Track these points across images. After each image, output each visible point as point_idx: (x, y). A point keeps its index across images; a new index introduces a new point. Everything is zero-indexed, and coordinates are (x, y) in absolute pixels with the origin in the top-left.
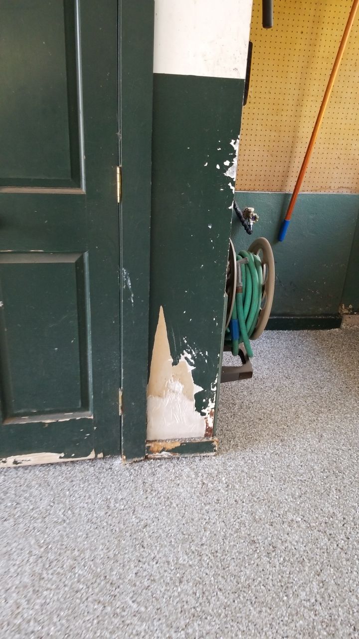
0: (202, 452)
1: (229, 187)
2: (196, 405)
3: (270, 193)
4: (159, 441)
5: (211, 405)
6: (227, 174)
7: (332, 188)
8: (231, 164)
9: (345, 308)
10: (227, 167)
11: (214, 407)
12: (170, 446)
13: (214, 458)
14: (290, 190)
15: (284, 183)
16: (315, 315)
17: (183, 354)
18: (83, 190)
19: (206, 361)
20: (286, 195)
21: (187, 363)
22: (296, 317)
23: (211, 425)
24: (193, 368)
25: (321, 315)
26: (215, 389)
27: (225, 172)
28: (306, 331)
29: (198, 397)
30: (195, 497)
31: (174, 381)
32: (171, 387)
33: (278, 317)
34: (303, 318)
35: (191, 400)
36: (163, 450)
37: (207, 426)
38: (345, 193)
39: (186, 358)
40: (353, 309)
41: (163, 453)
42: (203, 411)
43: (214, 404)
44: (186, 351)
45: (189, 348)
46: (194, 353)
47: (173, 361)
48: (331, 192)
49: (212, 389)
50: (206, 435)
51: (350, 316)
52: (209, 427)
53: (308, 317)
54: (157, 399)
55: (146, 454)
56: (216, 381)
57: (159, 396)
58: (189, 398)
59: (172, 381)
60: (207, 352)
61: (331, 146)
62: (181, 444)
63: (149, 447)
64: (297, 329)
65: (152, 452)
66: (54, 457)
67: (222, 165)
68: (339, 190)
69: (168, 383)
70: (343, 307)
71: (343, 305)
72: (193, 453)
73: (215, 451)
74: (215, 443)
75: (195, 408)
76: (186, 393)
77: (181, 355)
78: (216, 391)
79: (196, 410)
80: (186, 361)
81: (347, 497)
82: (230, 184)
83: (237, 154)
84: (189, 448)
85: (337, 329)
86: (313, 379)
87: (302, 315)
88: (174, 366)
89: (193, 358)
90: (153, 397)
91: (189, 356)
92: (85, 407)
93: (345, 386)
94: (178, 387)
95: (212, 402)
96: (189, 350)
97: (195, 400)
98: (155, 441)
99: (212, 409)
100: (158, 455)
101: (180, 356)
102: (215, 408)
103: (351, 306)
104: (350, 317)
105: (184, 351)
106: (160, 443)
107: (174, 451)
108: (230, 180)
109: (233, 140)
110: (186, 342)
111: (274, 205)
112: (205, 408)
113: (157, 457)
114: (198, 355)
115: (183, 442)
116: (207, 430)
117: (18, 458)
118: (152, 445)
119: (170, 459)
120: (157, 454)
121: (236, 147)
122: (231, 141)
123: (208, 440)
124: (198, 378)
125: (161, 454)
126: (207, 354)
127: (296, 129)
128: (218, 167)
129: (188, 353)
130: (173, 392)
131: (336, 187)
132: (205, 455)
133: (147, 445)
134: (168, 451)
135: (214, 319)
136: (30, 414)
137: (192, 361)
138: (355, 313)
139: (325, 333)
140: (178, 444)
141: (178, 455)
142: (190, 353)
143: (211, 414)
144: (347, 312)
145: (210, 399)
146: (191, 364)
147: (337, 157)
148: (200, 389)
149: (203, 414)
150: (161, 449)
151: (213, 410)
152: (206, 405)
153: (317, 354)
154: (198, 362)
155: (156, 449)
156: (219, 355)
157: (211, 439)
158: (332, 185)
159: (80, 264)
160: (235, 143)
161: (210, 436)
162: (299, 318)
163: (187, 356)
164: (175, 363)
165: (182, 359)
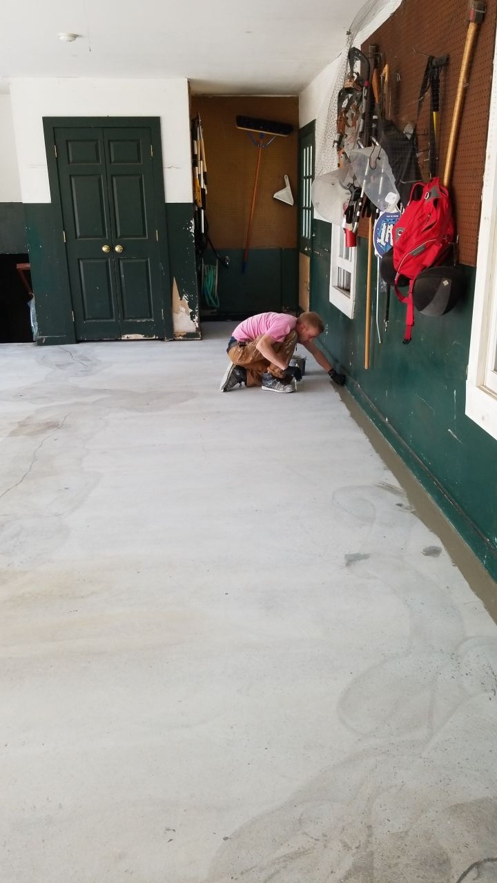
0: (195, 338)
2: (191, 317)
3: (236, 249)
7: (266, 245)
12: (182, 334)
14: (244, 245)
18: (147, 238)
19: (192, 299)
20: (243, 249)
23: (198, 326)
24: (188, 302)
29: (191, 314)
32: (181, 309)
36: (180, 336)
37: (196, 326)
38: (273, 248)
43: (197, 317)
48: (267, 248)
49: (196, 310)
50: (196, 331)
55: (174, 338)
56: (197, 307)
57: (177, 313)
58: (188, 314)
59: (181, 307)
62: (187, 333)
63: (175, 335)
65: (176, 337)
66: (141, 337)
68: (270, 246)
69: (179, 308)
71: (283, 306)
72: (191, 338)
73: (200, 338)
74: (200, 335)
76: (186, 312)
78: (197, 312)
79: (191, 320)
83: (193, 225)
84: (190, 336)
88: (181, 301)
89: (187, 297)
90: (175, 314)
92: (151, 317)
94: (183, 309)
96: (186, 294)
98: (177, 332)
99: (197, 319)
100: (178, 338)
105: (184, 295)
106: (179, 334)
107: (184, 336)
110: (184, 291)
111: (239, 255)
112: (194, 319)
114: (189, 296)
116: (196, 329)
117: (129, 336)
119: (183, 340)
123: (197, 333)
124: (191, 305)
126: (192, 296)
128: (188, 229)
130: (182, 311)
131: (268, 245)
133: (174, 333)
134: (182, 336)
135: (193, 282)
136: (131, 318)
137: (187, 299)
140: (185, 334)
141: (186, 339)
143: (197, 321)
145: (196, 315)
148: (191, 311)
149: (194, 321)
154: (189, 299)
155: (177, 335)
156: (196, 297)
159: (147, 262)
163: (185, 297)
164: (181, 299)
165: (184, 298)
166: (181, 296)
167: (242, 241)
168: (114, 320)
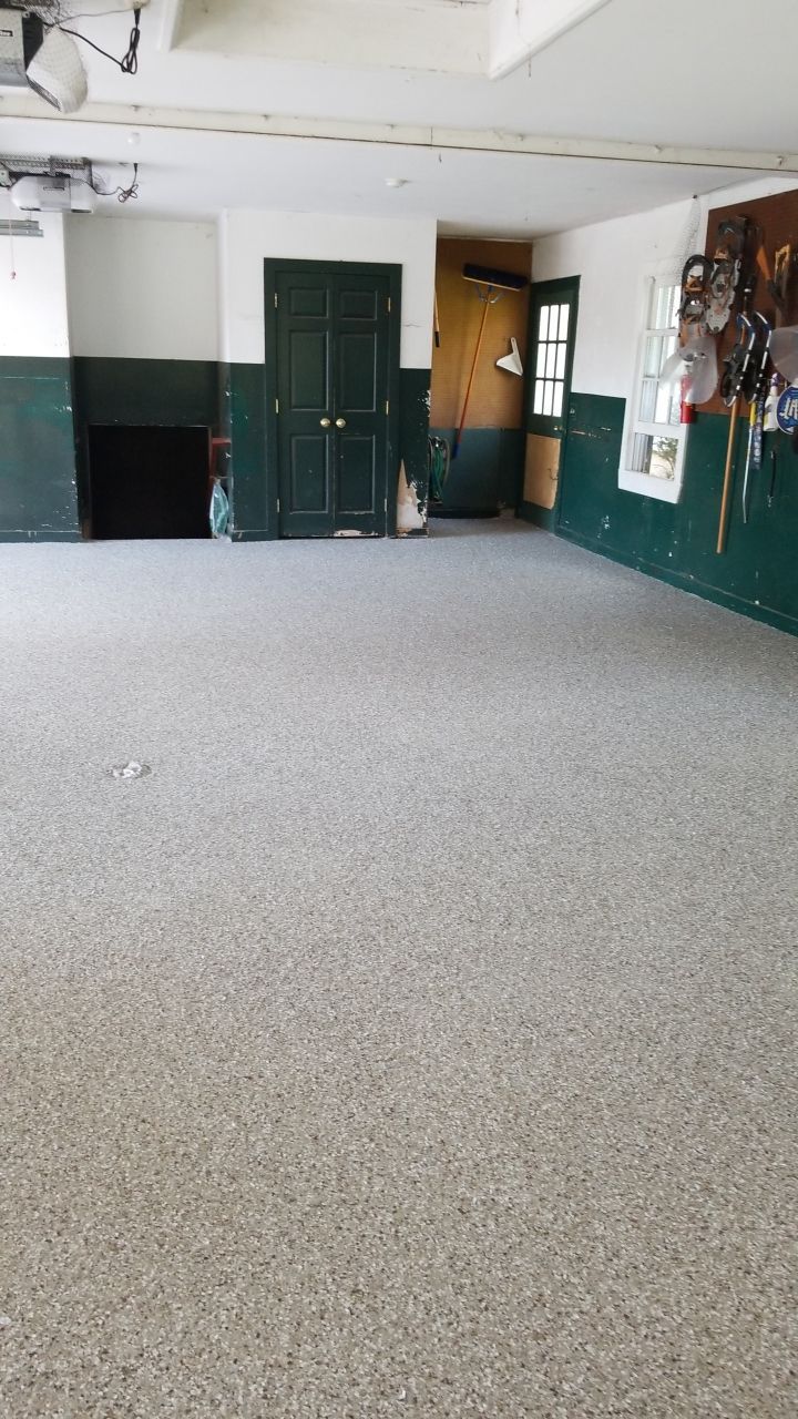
0: (422, 535)
2: (418, 510)
3: (447, 428)
5: (425, 510)
7: (482, 425)
8: (428, 400)
12: (407, 530)
14: (458, 426)
15: (454, 424)
16: (481, 509)
18: (374, 410)
19: (422, 487)
20: (456, 428)
24: (416, 490)
27: (426, 402)
29: (419, 505)
32: (407, 500)
36: (404, 532)
37: (424, 521)
41: (404, 534)
42: (421, 513)
46: (416, 482)
48: (482, 427)
49: (425, 501)
50: (424, 526)
53: (479, 511)
54: (401, 506)
55: (397, 535)
56: (426, 497)
57: (402, 504)
58: (415, 505)
59: (408, 497)
65: (399, 534)
66: (357, 533)
67: (424, 400)
68: (487, 426)
69: (406, 497)
70: (499, 502)
71: (500, 500)
72: (418, 535)
73: (428, 536)
74: (428, 531)
76: (414, 502)
77: (411, 483)
78: (426, 503)
79: (418, 512)
80: (413, 487)
82: (428, 407)
83: (429, 396)
84: (416, 533)
85: (497, 518)
88: (408, 489)
90: (399, 505)
92: (370, 507)
94: (410, 500)
95: (426, 508)
96: (414, 481)
97: (417, 507)
98: (401, 528)
99: (425, 512)
102: (427, 512)
105: (412, 481)
106: (403, 530)
107: (409, 533)
108: (428, 405)
109: (428, 391)
110: (413, 476)
111: (449, 435)
113: (402, 536)
114: (418, 483)
115: (413, 529)
116: (424, 523)
117: (343, 531)
119: (407, 538)
120: (401, 534)
121: (429, 393)
123: (424, 529)
124: (420, 495)
126: (422, 483)
130: (408, 502)
131: (485, 424)
132: (423, 537)
133: (398, 530)
134: (406, 533)
136: (348, 510)
137: (416, 486)
138: (509, 508)
140: (411, 530)
141: (411, 536)
143: (425, 514)
144: (502, 504)
145: (424, 507)
146: (415, 488)
148: (419, 501)
149: (421, 515)
152: (422, 510)
154: (418, 487)
155: (401, 532)
156: (426, 485)
157: (426, 528)
158: (483, 423)
159: (372, 440)
163: (413, 484)
164: (408, 487)
166: (409, 484)
167: (455, 418)
168: (327, 512)
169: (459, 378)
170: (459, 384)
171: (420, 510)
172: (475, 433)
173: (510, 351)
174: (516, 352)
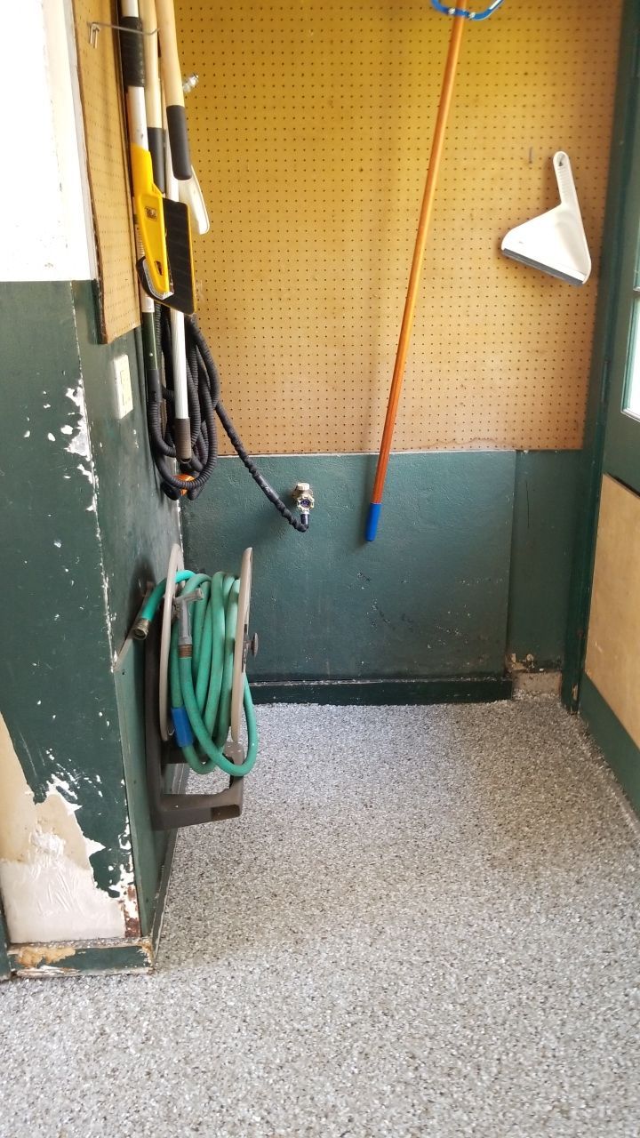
0: (121, 966)
1: (80, 471)
2: (96, 877)
3: (338, 455)
4: (36, 944)
5: (127, 877)
6: (72, 448)
7: (459, 441)
8: (76, 432)
9: (517, 661)
10: (69, 438)
11: (132, 880)
12: (56, 954)
13: (147, 978)
15: (364, 437)
16: (459, 676)
17: (52, 782)
19: (100, 793)
20: (370, 458)
21: (62, 798)
22: (422, 680)
23: (134, 915)
24: (77, 807)
25: (470, 675)
26: (128, 846)
27: (67, 445)
28: (443, 706)
29: (96, 860)
30: (73, 1063)
31: (44, 832)
32: (43, 844)
33: (388, 681)
34: (434, 681)
35: (85, 868)
36: (44, 962)
37: (126, 916)
38: (484, 449)
39: (59, 789)
40: (535, 662)
41: (45, 968)
42: (112, 888)
43: (132, 875)
44: (56, 775)
45: (62, 771)
46: (72, 779)
47: (33, 795)
48: (458, 449)
49: (122, 847)
50: (128, 934)
51: (532, 675)
52: (131, 919)
53: (445, 680)
54: (18, 866)
55: (13, 970)
56: (127, 831)
57: (19, 861)
58: (79, 863)
59: (41, 832)
60: (98, 777)
61: (447, 367)
62: (77, 951)
63: (13, 956)
64: (426, 703)
65: (23, 966)
67: (58, 434)
68: (474, 444)
69: (33, 837)
70: (514, 659)
71: (514, 655)
72: (104, 969)
73: (148, 964)
74: (144, 950)
75: (96, 884)
76: (71, 854)
77: (48, 782)
78: (132, 850)
79: (97, 887)
80: (60, 794)
81: (377, 1072)
82: (81, 467)
83: (83, 412)
85: (505, 702)
86: (415, 808)
87: (434, 676)
88: (38, 804)
89: (73, 788)
90: (9, 863)
91: (65, 786)
93: (475, 821)
94: (55, 843)
95: (128, 872)
96: (62, 774)
97: (92, 869)
98: (28, 944)
99: (130, 884)
100: (34, 972)
101: (47, 786)
102: (135, 883)
103: (530, 657)
104: (532, 679)
105: (53, 776)
106: (36, 950)
107: (65, 963)
108: (79, 459)
109: (69, 389)
110: (52, 758)
111: (349, 478)
112: (114, 883)
113: (34, 975)
114: (81, 781)
115: (80, 947)
116: (127, 924)
118: (19, 953)
119: (62, 978)
120: (33, 969)
121: (79, 401)
122: (66, 391)
123: (130, 945)
125: (40, 970)
126: (99, 780)
127: (373, 340)
128: (51, 437)
129: (62, 779)
130: (46, 852)
131: (467, 439)
132: (128, 972)
133: (11, 952)
134: (53, 964)
135: (101, 714)
137: (73, 794)
138: (541, 670)
139: (478, 708)
140: (70, 952)
141: (74, 972)
142: (65, 778)
143: (130, 893)
144: (522, 668)
145: (122, 867)
146: (71, 800)
147: (459, 387)
148: (98, 847)
149: (114, 894)
150: (38, 960)
151: (133, 887)
152: (115, 877)
153: (447, 755)
154: (83, 795)
155: (28, 960)
156: (123, 782)
157: (135, 942)
158: (458, 436)
160: (75, 394)
161: (135, 936)
162: (426, 681)
164: (39, 798)
165: (52, 791)
166: (38, 786)
167: (366, 424)
169: (374, 295)
170: (374, 317)
171: (104, 878)
172: (428, 467)
173: (551, 199)
174: (569, 202)
